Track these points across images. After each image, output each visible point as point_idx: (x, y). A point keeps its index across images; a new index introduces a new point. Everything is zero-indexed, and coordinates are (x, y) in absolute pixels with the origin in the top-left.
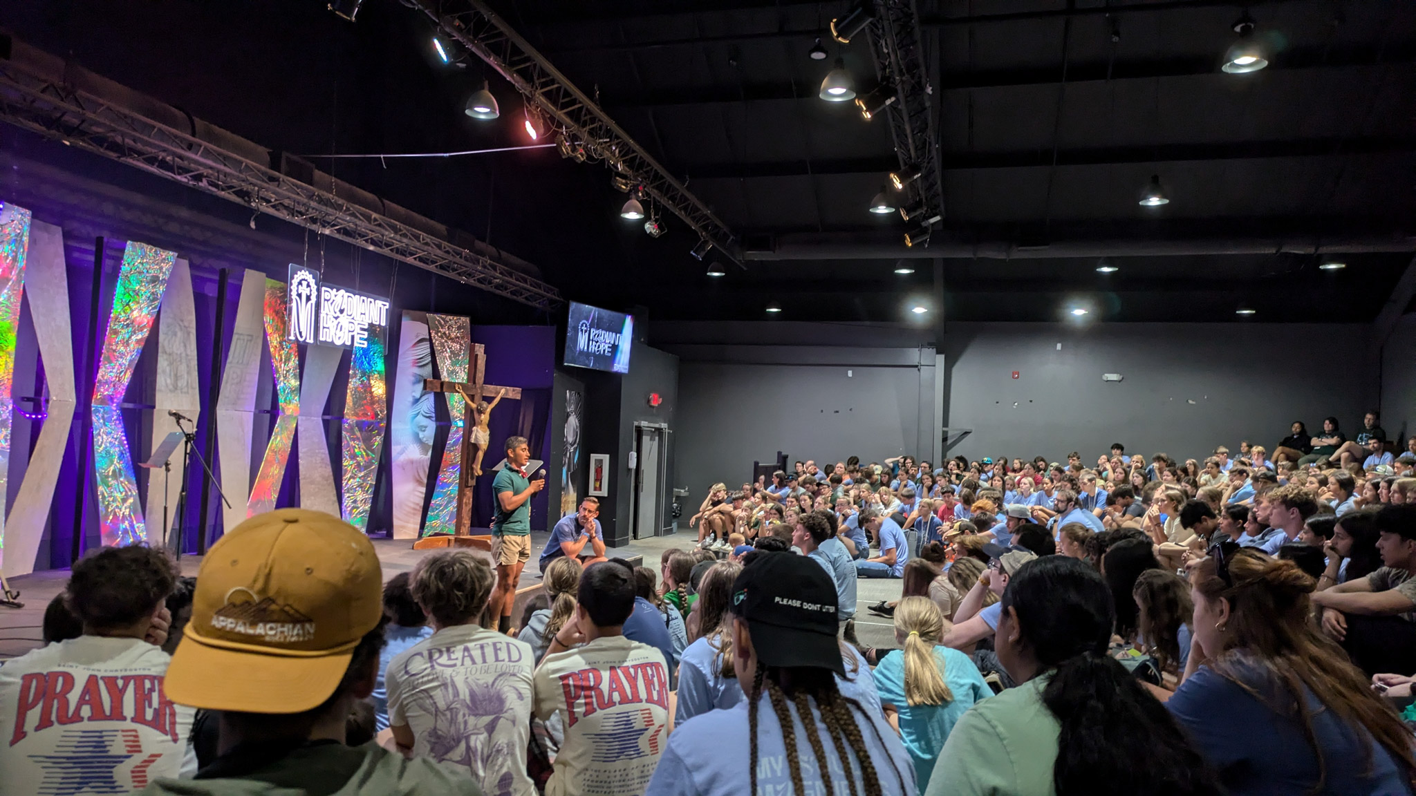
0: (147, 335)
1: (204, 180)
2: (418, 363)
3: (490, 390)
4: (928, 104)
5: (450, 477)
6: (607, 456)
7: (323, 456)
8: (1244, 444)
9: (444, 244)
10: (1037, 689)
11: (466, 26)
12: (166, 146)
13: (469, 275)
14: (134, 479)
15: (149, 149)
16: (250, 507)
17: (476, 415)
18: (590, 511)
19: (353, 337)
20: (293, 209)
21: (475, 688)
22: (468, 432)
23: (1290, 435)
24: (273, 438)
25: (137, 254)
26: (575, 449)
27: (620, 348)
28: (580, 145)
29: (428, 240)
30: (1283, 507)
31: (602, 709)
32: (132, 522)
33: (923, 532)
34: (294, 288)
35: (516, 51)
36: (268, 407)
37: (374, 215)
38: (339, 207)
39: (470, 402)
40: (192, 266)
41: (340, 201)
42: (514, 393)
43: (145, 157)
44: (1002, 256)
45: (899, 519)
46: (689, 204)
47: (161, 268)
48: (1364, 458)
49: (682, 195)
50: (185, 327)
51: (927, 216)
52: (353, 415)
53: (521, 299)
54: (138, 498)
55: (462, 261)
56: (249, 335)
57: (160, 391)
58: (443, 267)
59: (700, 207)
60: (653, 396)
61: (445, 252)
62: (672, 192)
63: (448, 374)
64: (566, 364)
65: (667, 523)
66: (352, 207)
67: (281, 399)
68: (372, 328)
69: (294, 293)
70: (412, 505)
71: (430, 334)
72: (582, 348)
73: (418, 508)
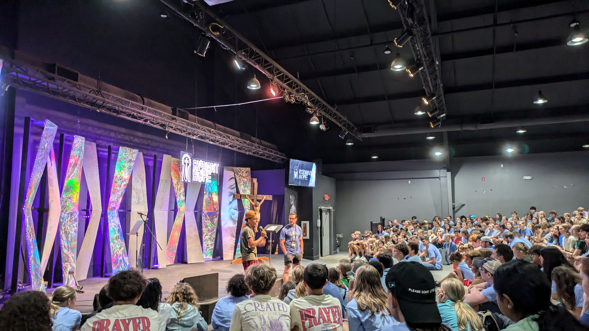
0: (127, 182)
1: (148, 121)
2: (231, 187)
3: (260, 197)
4: (437, 68)
6: (308, 222)
7: (195, 227)
9: (240, 139)
11: (247, 54)
12: (134, 110)
13: (250, 151)
14: (124, 240)
15: (128, 111)
16: (167, 249)
17: (255, 207)
19: (205, 179)
20: (182, 130)
21: (272, 320)
24: (175, 221)
25: (123, 151)
27: (311, 176)
28: (293, 96)
29: (233, 138)
31: (316, 325)
32: (123, 257)
34: (183, 160)
35: (266, 62)
36: (173, 208)
37: (212, 130)
38: (199, 128)
39: (252, 202)
40: (144, 155)
41: (199, 126)
42: (269, 198)
43: (126, 114)
44: (474, 129)
46: (337, 116)
47: (133, 156)
49: (334, 113)
50: (142, 179)
51: (439, 114)
52: (206, 210)
53: (270, 159)
54: (125, 247)
55: (247, 146)
56: (165, 180)
57: (133, 204)
58: (239, 148)
59: (342, 117)
60: (326, 196)
61: (240, 142)
62: (330, 112)
63: (243, 191)
64: (289, 185)
65: (335, 249)
66: (204, 127)
67: (178, 205)
68: (213, 175)
69: (183, 163)
70: (230, 246)
71: (235, 175)
72: (296, 177)
73: (233, 247)
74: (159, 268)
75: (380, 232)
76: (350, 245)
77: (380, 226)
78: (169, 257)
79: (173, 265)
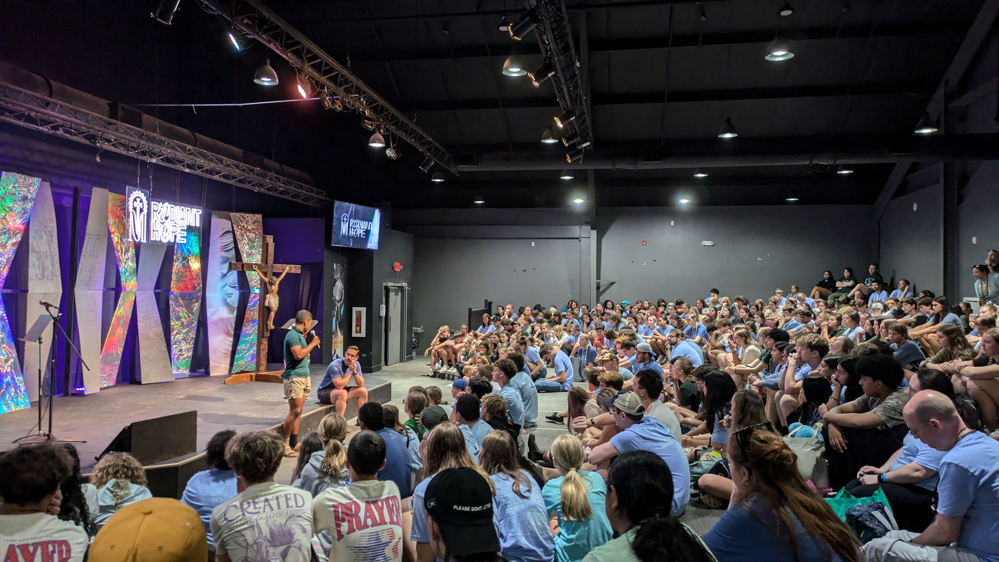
0: (20, 239)
1: (61, 129)
2: (224, 248)
3: (278, 267)
4: (577, 73)
5: (251, 331)
6: (365, 309)
7: (156, 319)
8: (793, 287)
9: (241, 164)
10: (628, 540)
11: (253, 23)
12: (31, 106)
13: (261, 185)
14: (14, 344)
15: (18, 108)
16: (102, 359)
17: (269, 286)
18: (352, 356)
19: (175, 236)
20: (128, 145)
21: (273, 527)
22: (263, 298)
23: (822, 280)
24: (117, 308)
25: (10, 181)
26: (341, 305)
27: (372, 232)
28: (338, 99)
29: (229, 162)
30: (809, 349)
31: (359, 530)
32: (13, 376)
33: (583, 357)
34: (130, 203)
35: (289, 37)
36: (113, 285)
37: (189, 147)
38: (161, 143)
39: (264, 277)
40: (52, 186)
41: (163, 139)
42: (295, 269)
43: (15, 114)
44: (631, 167)
45: (567, 349)
46: (417, 135)
47: (29, 190)
48: (870, 295)
49: (412, 128)
50: (49, 232)
51: (580, 144)
52: (177, 289)
53: (299, 200)
54: (17, 359)
55: (255, 176)
56: (97, 235)
57: (32, 279)
58: (240, 181)
59: (425, 135)
60: (396, 264)
61: (242, 170)
62: (405, 127)
63: (247, 256)
64: (333, 245)
65: (409, 353)
66: (172, 142)
67: (123, 279)
68: (190, 229)
69: (131, 206)
70: (223, 351)
71: (232, 227)
72: (344, 233)
73: (228, 352)
74: (86, 394)
77: (484, 315)
78: (105, 373)
79: (114, 386)
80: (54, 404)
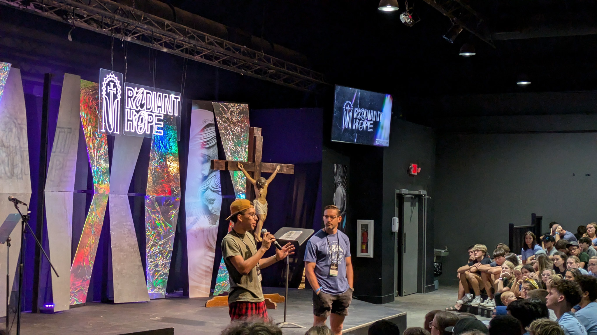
2: (205, 145)
3: (268, 166)
6: (372, 222)
7: (130, 227)
9: (226, 42)
13: (248, 68)
16: (72, 272)
17: (256, 190)
19: (152, 127)
20: (101, 22)
24: (89, 214)
27: (381, 124)
29: (211, 40)
34: (104, 88)
36: (85, 187)
37: (167, 22)
38: (137, 18)
39: (250, 178)
40: (23, 73)
41: (139, 13)
42: (287, 169)
50: (19, 124)
52: (153, 192)
53: (292, 85)
55: (242, 56)
56: (68, 128)
57: (1, 178)
58: (225, 62)
60: (412, 165)
61: (226, 49)
63: (232, 154)
64: (333, 141)
65: (430, 281)
66: (149, 17)
67: (95, 180)
68: (167, 119)
69: (104, 93)
70: (204, 268)
71: (215, 119)
72: (347, 126)
73: (209, 270)
74: (55, 311)
75: (530, 246)
76: (463, 273)
77: (529, 233)
78: (76, 289)
79: (84, 305)
80: (22, 320)
